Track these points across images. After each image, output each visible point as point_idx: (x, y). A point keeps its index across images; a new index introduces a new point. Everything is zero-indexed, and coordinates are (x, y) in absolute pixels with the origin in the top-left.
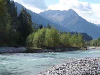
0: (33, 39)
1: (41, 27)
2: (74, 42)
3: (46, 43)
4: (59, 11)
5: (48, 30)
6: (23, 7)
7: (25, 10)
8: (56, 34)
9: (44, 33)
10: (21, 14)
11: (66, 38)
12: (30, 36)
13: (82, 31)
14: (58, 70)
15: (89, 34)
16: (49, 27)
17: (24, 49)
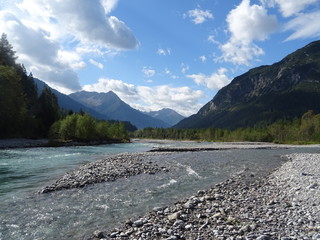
0: (59, 128)
1: (71, 113)
2: (114, 133)
3: (77, 133)
4: (95, 93)
5: (80, 117)
6: (46, 86)
7: (48, 90)
8: (91, 122)
9: (75, 120)
10: (43, 94)
11: (104, 128)
12: (55, 124)
13: (124, 120)
14: (91, 168)
15: (133, 123)
16: (82, 113)
17: (46, 141)
